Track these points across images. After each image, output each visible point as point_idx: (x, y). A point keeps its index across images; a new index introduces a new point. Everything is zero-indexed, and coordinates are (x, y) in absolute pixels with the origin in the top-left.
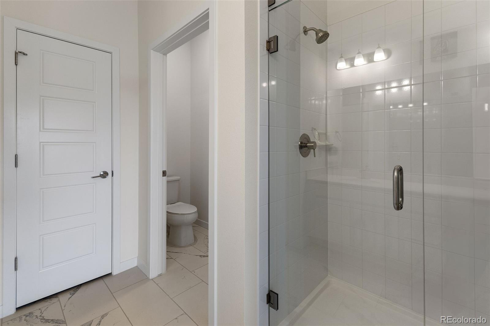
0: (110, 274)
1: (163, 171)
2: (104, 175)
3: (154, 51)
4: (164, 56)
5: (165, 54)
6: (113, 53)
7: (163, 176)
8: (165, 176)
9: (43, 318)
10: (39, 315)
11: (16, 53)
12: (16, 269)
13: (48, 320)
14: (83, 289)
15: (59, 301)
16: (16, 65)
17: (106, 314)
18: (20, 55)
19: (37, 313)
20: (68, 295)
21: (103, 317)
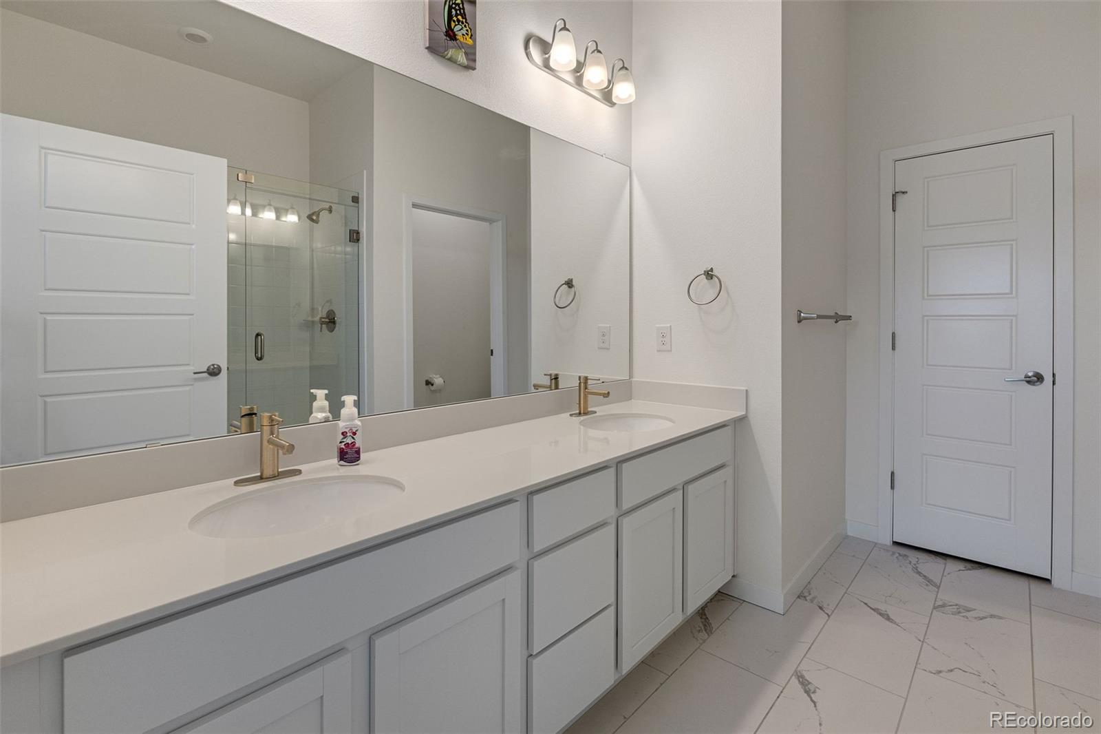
0: (1046, 580)
2: (1035, 380)
6: (1056, 133)
9: (916, 569)
10: (913, 562)
11: (894, 196)
12: (892, 487)
13: (919, 573)
14: (987, 571)
15: (945, 564)
16: (894, 211)
17: (1000, 618)
18: (899, 198)
19: (914, 561)
20: (961, 566)
21: (992, 616)
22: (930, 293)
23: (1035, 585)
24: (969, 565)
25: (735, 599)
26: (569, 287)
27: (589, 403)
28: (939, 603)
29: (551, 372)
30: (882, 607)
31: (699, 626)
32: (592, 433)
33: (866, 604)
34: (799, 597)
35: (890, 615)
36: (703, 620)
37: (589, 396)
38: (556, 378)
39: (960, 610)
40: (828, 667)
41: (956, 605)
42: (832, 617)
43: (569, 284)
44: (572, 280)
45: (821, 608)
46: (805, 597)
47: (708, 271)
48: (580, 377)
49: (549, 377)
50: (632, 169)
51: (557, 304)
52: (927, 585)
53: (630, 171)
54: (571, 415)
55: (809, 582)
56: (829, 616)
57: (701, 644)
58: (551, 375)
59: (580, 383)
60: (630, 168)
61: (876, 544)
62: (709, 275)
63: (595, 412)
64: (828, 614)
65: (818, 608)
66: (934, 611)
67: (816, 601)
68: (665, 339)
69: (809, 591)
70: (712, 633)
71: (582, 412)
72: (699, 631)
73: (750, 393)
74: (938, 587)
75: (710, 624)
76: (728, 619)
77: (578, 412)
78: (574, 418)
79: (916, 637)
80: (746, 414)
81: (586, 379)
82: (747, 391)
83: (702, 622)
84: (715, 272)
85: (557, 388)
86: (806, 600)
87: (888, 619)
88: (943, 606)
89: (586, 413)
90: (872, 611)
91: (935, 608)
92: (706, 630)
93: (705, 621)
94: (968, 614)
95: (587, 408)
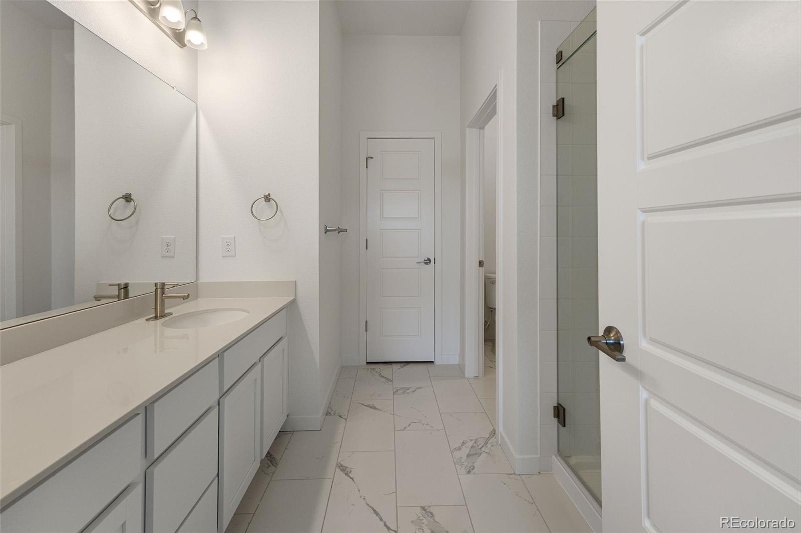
0: (432, 362)
1: (479, 261)
2: (427, 262)
3: (469, 128)
4: (481, 131)
5: (482, 128)
6: (435, 139)
7: (479, 267)
8: (482, 267)
9: (380, 374)
10: (379, 372)
11: (367, 159)
12: (366, 331)
13: (383, 377)
14: (410, 366)
15: (392, 368)
16: (367, 168)
17: (421, 388)
18: (370, 160)
19: (378, 370)
20: (399, 366)
21: (417, 389)
22: (384, 217)
23: (428, 366)
24: (402, 365)
25: (289, 433)
26: (127, 201)
27: (166, 306)
28: (395, 390)
29: (119, 283)
30: (371, 403)
31: (268, 464)
32: (169, 332)
33: (363, 404)
34: (327, 415)
35: (377, 407)
36: (269, 458)
37: (166, 300)
38: (126, 287)
39: (405, 390)
40: (354, 452)
41: (403, 388)
42: (348, 420)
43: (128, 198)
44: (130, 195)
45: (340, 417)
46: (330, 414)
47: (267, 196)
48: (156, 285)
49: (117, 287)
50: (198, 105)
51: (113, 217)
52: (387, 382)
53: (197, 108)
54: (147, 320)
55: (330, 403)
56: (346, 420)
57: (272, 477)
58: (119, 285)
59: (156, 289)
60: (197, 104)
61: (359, 367)
62: (268, 199)
63: (172, 314)
64: (345, 419)
65: (339, 417)
66: (395, 396)
67: (336, 413)
68: (229, 247)
69: (332, 409)
70: (277, 465)
71: (158, 316)
72: (268, 468)
73: (298, 284)
74: (392, 382)
75: (274, 459)
76: (286, 449)
77: (154, 315)
78: (151, 322)
79: (390, 414)
80: (295, 298)
81: (163, 285)
82: (295, 282)
83: (268, 460)
84: (272, 197)
85: (126, 297)
86: (331, 415)
87: (376, 409)
88: (397, 391)
89: (162, 317)
90: (367, 408)
91: (394, 394)
92: (272, 465)
93: (271, 458)
94: (408, 391)
95: (164, 311)
